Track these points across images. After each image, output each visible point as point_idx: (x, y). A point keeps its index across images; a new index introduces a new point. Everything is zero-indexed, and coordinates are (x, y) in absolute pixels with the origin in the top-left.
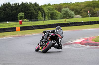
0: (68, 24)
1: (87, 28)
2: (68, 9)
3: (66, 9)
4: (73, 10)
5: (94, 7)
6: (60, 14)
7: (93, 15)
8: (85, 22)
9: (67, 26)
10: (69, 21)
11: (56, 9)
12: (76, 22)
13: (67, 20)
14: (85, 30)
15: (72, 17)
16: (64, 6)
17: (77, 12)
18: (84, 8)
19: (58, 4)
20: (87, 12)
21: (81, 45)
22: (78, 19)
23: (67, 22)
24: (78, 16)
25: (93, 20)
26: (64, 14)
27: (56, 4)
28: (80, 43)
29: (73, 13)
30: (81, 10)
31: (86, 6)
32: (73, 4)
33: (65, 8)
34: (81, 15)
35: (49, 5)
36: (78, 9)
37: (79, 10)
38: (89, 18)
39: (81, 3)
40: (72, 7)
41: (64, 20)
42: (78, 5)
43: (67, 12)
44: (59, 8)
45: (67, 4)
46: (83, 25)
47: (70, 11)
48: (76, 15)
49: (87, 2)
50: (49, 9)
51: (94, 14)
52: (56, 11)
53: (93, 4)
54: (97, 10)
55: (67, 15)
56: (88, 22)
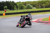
1: (39, 14)
2: (29, 4)
3: (28, 4)
4: (32, 5)
5: (42, 4)
6: (25, 7)
7: (42, 7)
8: (38, 11)
10: (30, 10)
11: (23, 4)
12: (33, 11)
13: (29, 10)
15: (32, 9)
16: (28, 3)
18: (38, 4)
19: (25, 2)
20: (39, 6)
21: (36, 23)
22: (35, 9)
23: (29, 11)
24: (34, 8)
25: (42, 10)
26: (28, 7)
27: (23, 2)
28: (35, 22)
29: (32, 6)
30: (36, 5)
31: (39, 3)
32: (32, 2)
34: (36, 8)
35: (20, 2)
37: (35, 5)
38: (40, 9)
39: (36, 1)
40: (31, 3)
41: (27, 10)
42: (34, 3)
43: (29, 6)
44: (25, 4)
45: (29, 2)
46: (37, 12)
48: (33, 7)
49: (39, 1)
50: (20, 4)
51: (43, 7)
52: (23, 5)
53: (42, 2)
54: (44, 5)
55: (29, 8)
56: (39, 11)
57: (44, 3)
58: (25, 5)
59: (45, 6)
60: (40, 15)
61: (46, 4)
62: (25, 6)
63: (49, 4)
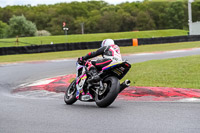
0: (23, 48)
1: (61, 57)
2: (23, 17)
3: (19, 18)
4: (33, 20)
5: (75, 15)
7: (74, 30)
8: (57, 45)
9: (20, 53)
10: (24, 41)
12: (39, 44)
13: (20, 39)
14: (58, 61)
15: (32, 35)
16: (15, 11)
17: (42, 24)
18: (57, 16)
19: (3, 7)
20: (60, 24)
21: (47, 92)
24: (44, 32)
25: (73, 42)
26: (15, 27)
29: (33, 25)
30: (50, 20)
31: (60, 13)
33: (17, 15)
34: (50, 31)
36: (43, 19)
37: (45, 20)
39: (50, 6)
40: (32, 14)
42: (43, 11)
43: (20, 23)
44: (5, 14)
45: (22, 7)
46: (53, 51)
47: (27, 22)
48: (39, 29)
49: (61, 4)
51: (76, 29)
54: (80, 21)
55: (20, 31)
56: (63, 45)
57: (81, 15)
58: (4, 21)
59: (85, 26)
60: (65, 60)
61: (88, 17)
62: (5, 24)
63: (99, 17)
